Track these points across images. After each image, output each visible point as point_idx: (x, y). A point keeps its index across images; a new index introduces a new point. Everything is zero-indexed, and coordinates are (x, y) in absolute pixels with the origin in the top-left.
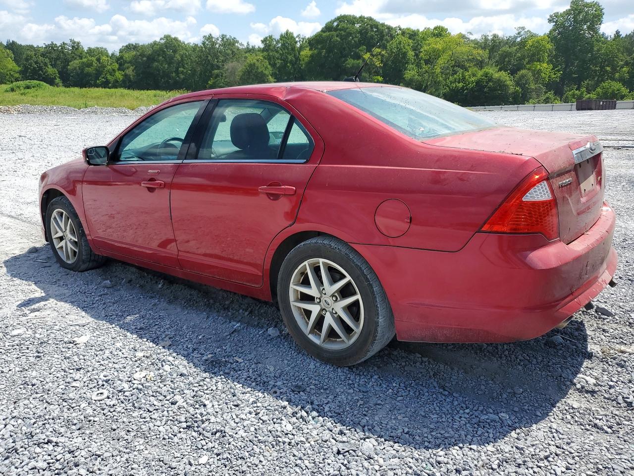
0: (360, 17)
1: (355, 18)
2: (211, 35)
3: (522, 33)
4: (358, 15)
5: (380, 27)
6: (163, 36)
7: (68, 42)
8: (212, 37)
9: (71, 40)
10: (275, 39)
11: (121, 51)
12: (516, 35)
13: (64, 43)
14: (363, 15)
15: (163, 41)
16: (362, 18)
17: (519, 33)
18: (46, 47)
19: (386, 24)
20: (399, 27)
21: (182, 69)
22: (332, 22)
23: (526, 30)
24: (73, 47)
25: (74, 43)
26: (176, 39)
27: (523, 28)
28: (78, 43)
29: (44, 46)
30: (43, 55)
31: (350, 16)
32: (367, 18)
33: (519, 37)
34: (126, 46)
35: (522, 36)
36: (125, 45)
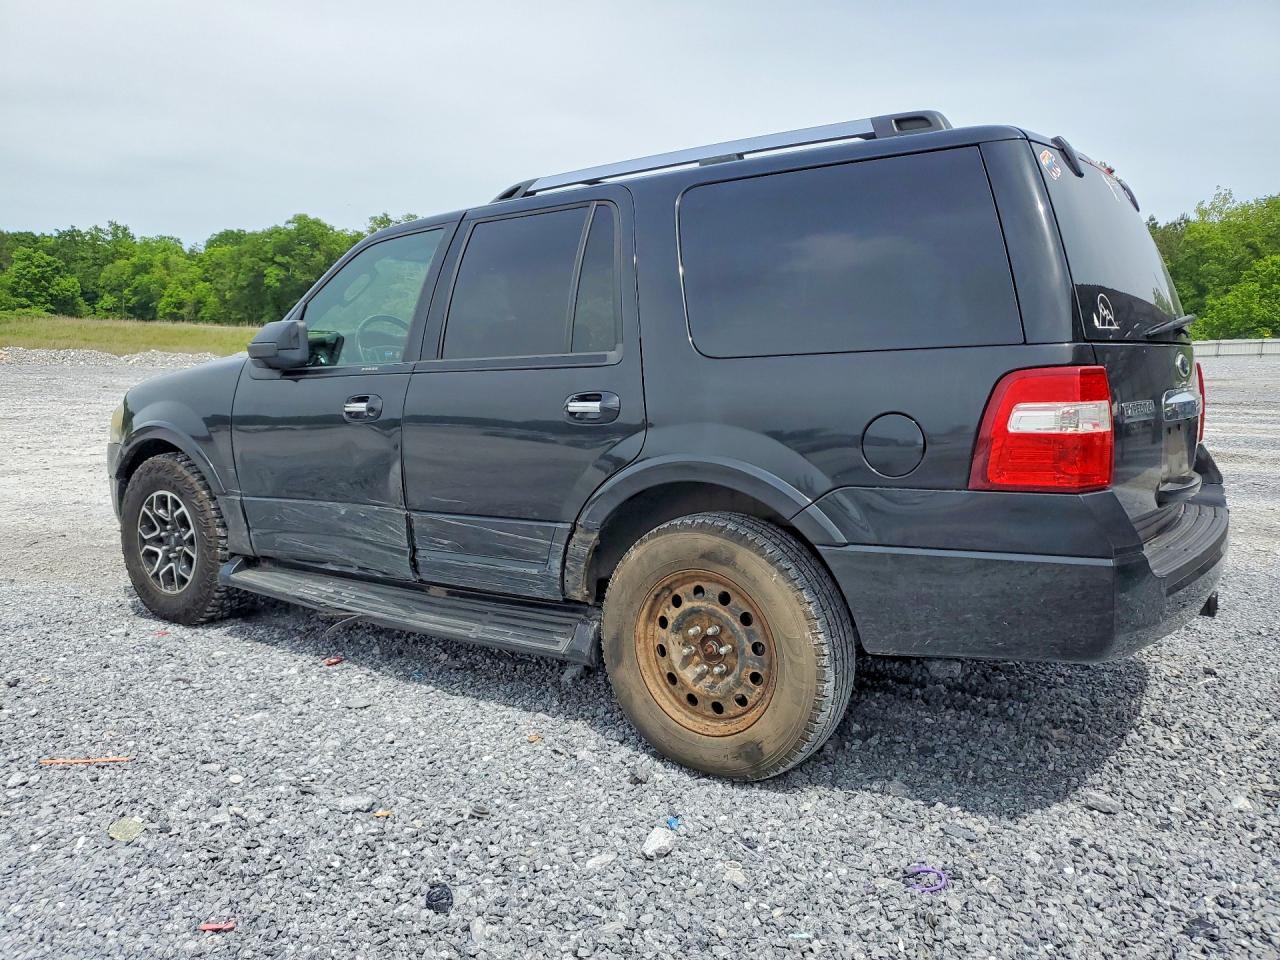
2: (386, 215)
7: (105, 226)
8: (389, 221)
9: (111, 224)
11: (211, 244)
13: (96, 228)
15: (291, 227)
18: (59, 237)
24: (115, 235)
25: (118, 227)
26: (317, 222)
28: (125, 229)
29: (56, 234)
30: (51, 252)
34: (221, 235)
36: (217, 233)
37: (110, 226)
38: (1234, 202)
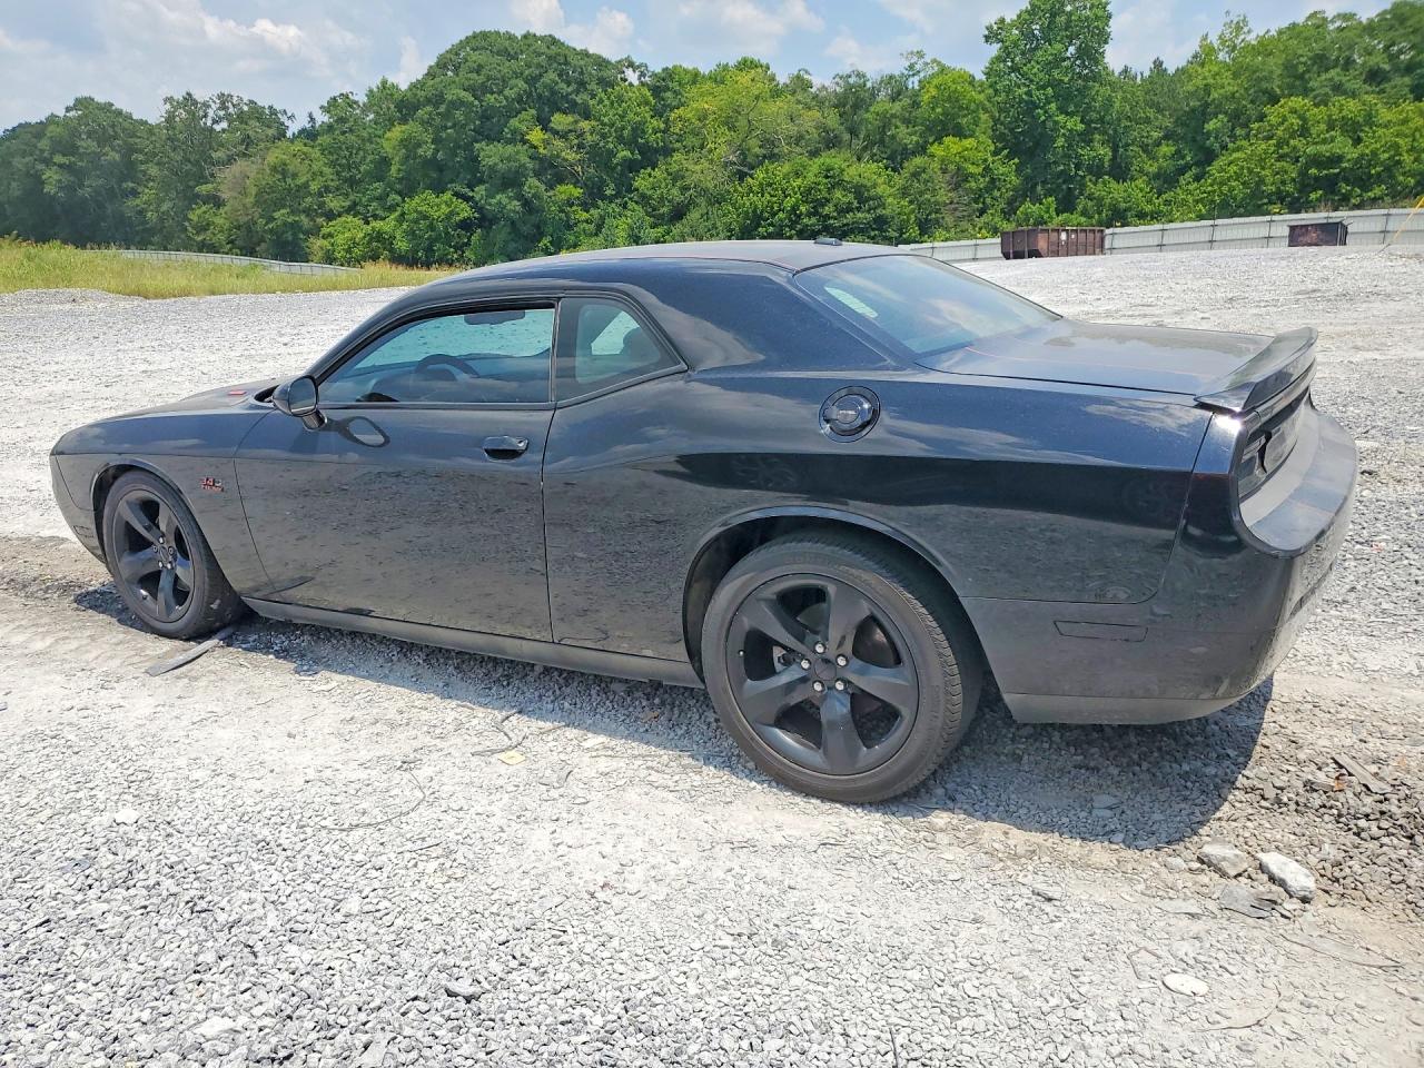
0: (525, 37)
1: (510, 37)
3: (917, 67)
4: (519, 33)
5: (574, 61)
6: (71, 104)
10: (356, 102)
12: (906, 72)
14: (532, 31)
16: (530, 39)
17: (911, 67)
19: (591, 52)
20: (627, 59)
21: (131, 185)
22: (455, 50)
23: (927, 59)
27: (920, 54)
31: (498, 33)
32: (542, 39)
33: (913, 75)
35: (922, 75)
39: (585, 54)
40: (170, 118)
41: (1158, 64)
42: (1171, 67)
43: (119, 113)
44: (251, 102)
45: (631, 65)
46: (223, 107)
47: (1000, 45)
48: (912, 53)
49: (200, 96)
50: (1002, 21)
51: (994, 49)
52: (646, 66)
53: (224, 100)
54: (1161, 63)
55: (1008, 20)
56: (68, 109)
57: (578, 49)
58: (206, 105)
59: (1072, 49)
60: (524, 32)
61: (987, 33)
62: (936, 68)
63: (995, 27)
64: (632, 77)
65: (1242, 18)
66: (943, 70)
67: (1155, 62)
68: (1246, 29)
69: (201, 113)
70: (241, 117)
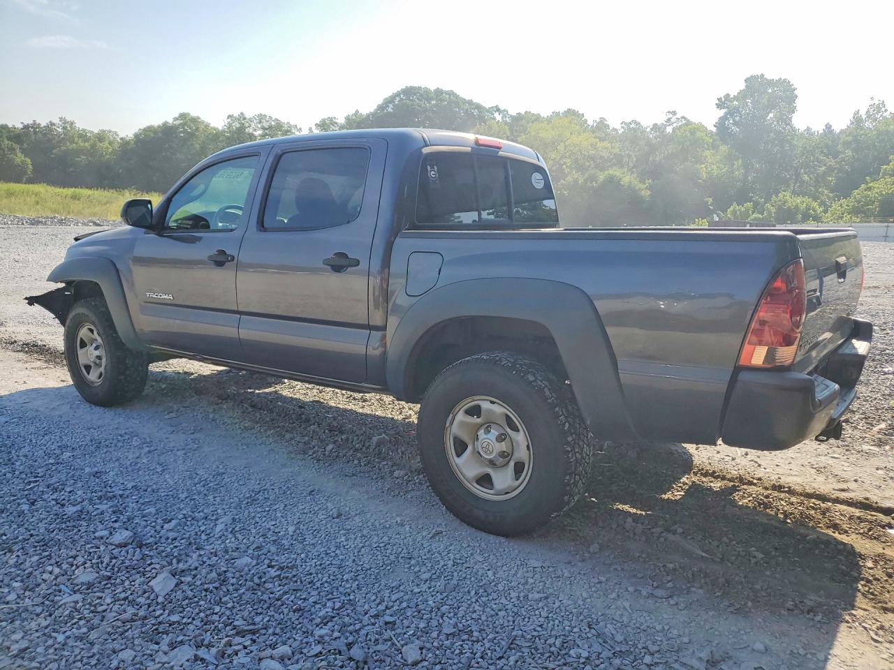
0: (436, 91)
1: (427, 91)
2: (242, 114)
3: (672, 120)
4: (432, 88)
5: (463, 106)
6: (177, 116)
7: (56, 121)
8: (245, 119)
9: (62, 119)
10: (337, 123)
12: (665, 123)
13: (51, 122)
14: (440, 88)
15: (177, 122)
16: (439, 92)
17: (669, 120)
18: (23, 128)
19: (474, 102)
22: (394, 96)
23: (679, 116)
24: (64, 128)
25: (65, 122)
26: (195, 120)
27: (674, 113)
28: (72, 123)
29: (21, 126)
31: (420, 88)
32: (447, 93)
33: (670, 125)
35: (675, 125)
36: (143, 128)
37: (60, 121)
38: (886, 111)
39: (470, 102)
40: (230, 126)
41: (828, 127)
42: (837, 128)
43: (203, 122)
44: (277, 120)
45: (498, 110)
46: (260, 122)
47: (725, 110)
48: (669, 112)
49: (248, 115)
50: (728, 95)
51: (722, 112)
52: (507, 111)
53: (261, 118)
54: (831, 126)
55: (732, 96)
56: (175, 119)
57: (467, 99)
58: (251, 120)
59: (771, 115)
60: (435, 88)
61: (717, 102)
62: (684, 122)
63: (723, 100)
64: (498, 117)
65: (881, 102)
66: (688, 123)
67: (826, 126)
68: (883, 109)
69: (247, 125)
70: (270, 127)
